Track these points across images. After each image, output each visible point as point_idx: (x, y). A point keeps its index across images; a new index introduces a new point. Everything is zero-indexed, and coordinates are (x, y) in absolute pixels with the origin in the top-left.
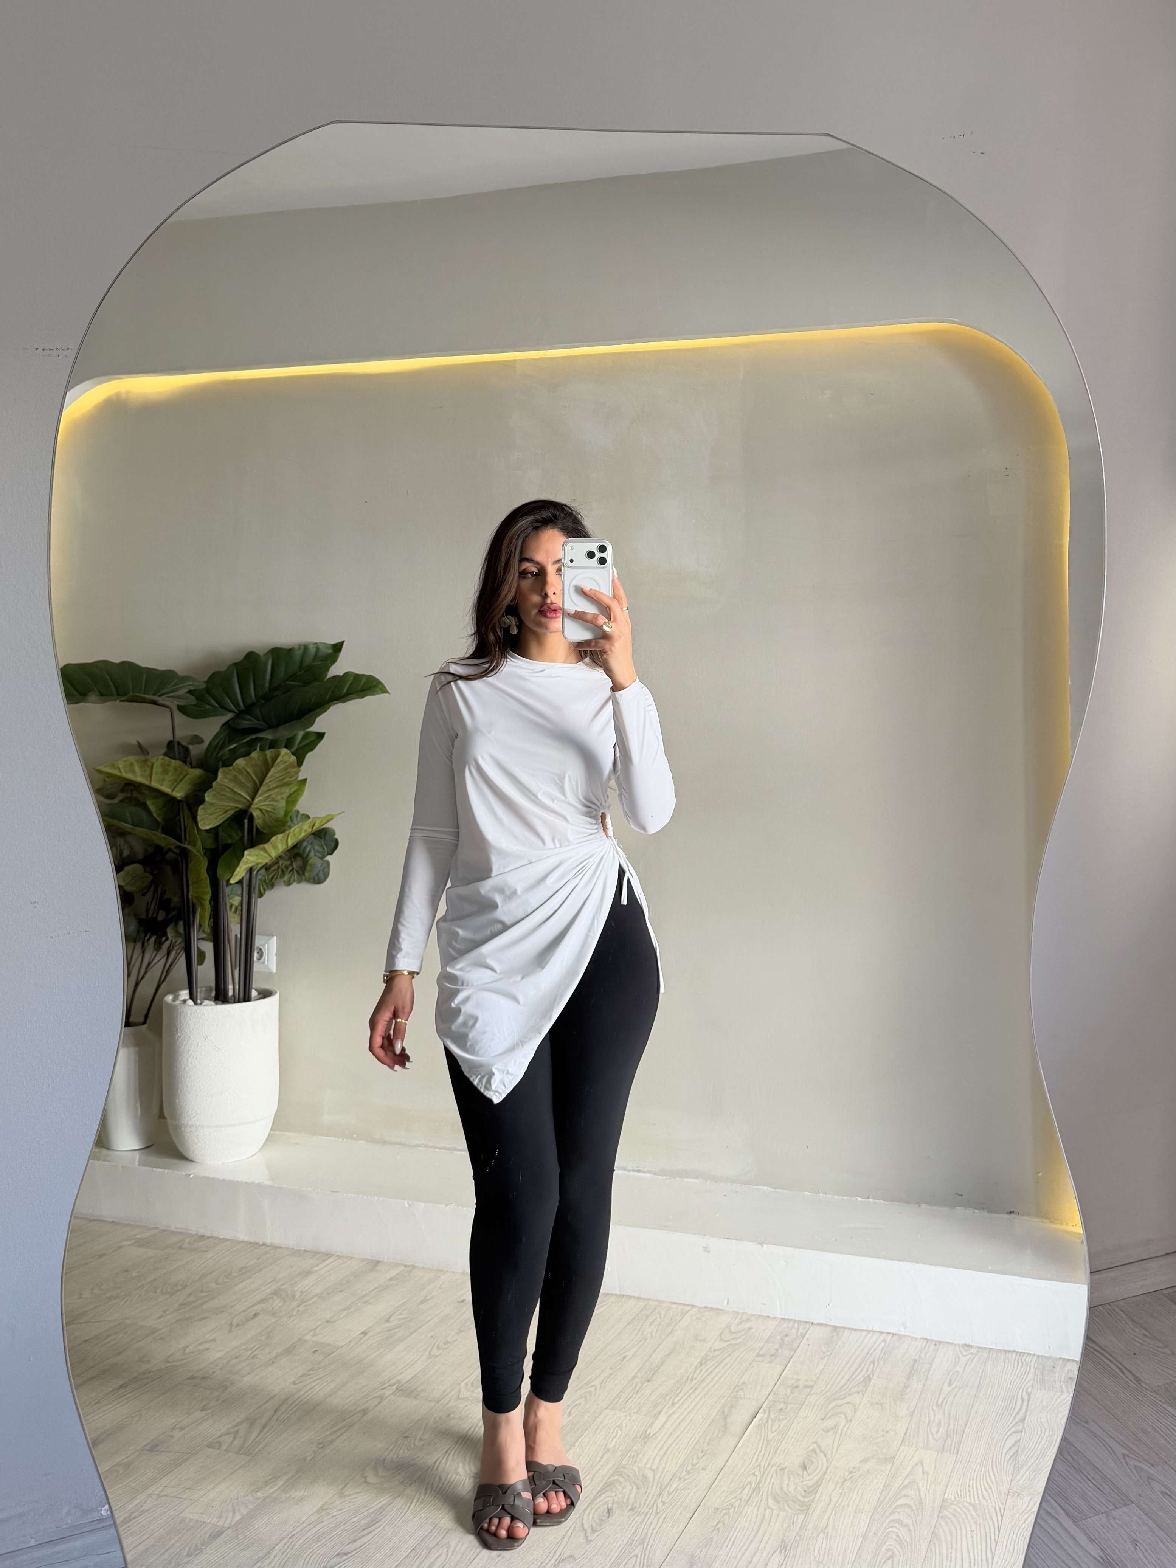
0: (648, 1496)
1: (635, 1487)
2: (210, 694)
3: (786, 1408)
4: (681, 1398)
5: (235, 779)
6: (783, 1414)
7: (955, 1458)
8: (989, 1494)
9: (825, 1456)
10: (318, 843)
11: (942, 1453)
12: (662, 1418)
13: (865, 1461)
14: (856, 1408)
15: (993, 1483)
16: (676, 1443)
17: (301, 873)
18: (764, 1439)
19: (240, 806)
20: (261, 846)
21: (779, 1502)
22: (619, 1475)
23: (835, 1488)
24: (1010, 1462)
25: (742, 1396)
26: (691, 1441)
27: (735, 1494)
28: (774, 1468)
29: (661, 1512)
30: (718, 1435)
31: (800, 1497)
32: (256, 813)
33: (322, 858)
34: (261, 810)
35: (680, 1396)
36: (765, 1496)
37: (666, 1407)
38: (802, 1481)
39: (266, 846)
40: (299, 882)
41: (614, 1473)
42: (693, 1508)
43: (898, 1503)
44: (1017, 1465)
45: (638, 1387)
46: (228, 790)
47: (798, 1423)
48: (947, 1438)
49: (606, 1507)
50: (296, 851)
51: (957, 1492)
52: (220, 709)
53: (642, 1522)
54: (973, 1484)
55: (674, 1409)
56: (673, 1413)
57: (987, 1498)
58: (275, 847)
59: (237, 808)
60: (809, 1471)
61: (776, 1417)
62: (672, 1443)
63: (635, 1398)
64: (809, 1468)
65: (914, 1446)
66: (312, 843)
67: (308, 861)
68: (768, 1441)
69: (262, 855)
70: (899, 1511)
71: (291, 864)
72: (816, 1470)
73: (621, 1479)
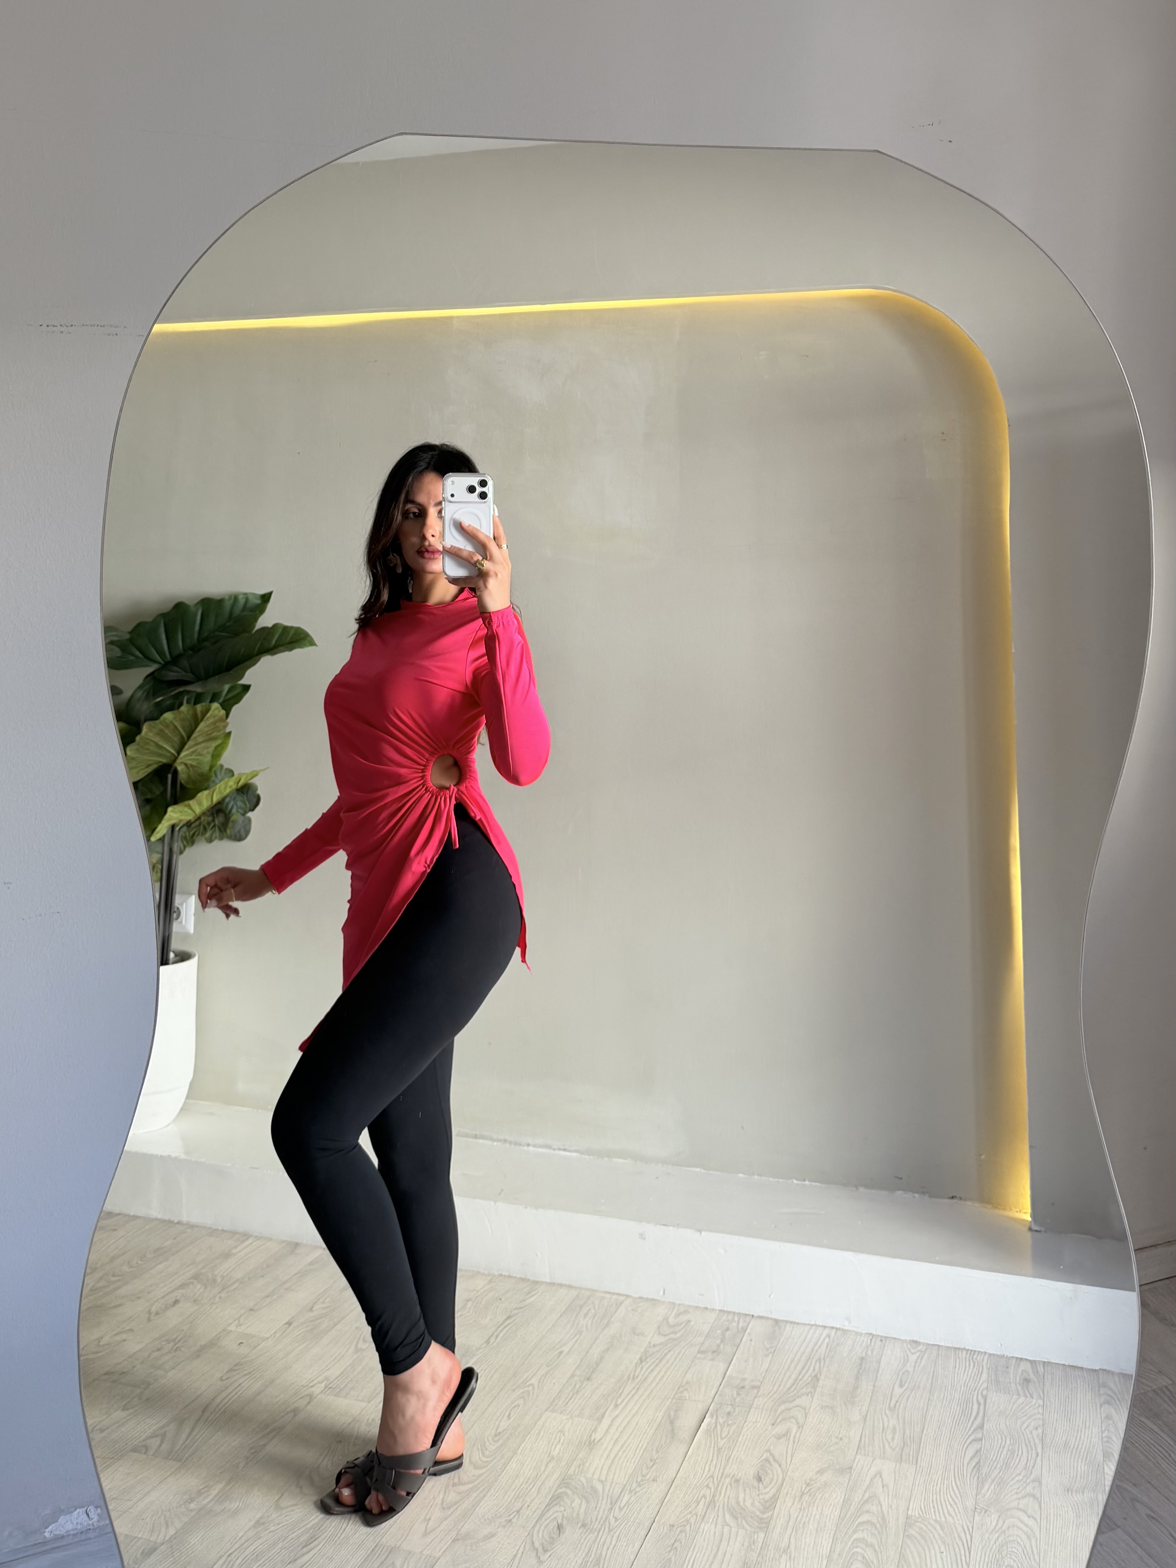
0: (598, 1511)
1: (584, 1502)
2: (134, 645)
3: (734, 1411)
4: (624, 1400)
5: (161, 733)
6: (731, 1418)
7: (914, 1469)
8: (954, 1509)
9: (780, 1466)
10: (242, 799)
11: (900, 1465)
12: (606, 1422)
13: (821, 1472)
14: (807, 1411)
15: (957, 1497)
16: (622, 1450)
17: (222, 829)
18: (714, 1447)
19: (164, 761)
20: (187, 803)
21: (737, 1519)
22: (566, 1487)
23: (794, 1502)
24: (973, 1475)
25: (687, 1398)
26: (639, 1448)
27: (690, 1509)
28: (728, 1480)
29: (614, 1529)
30: (666, 1442)
31: (758, 1513)
32: (180, 768)
33: (244, 814)
34: (186, 765)
35: (623, 1396)
36: (721, 1514)
37: (610, 1409)
38: (759, 1495)
39: (192, 802)
40: (221, 839)
41: (560, 1485)
42: (647, 1524)
43: (860, 1520)
44: (980, 1478)
45: (577, 1387)
46: (153, 744)
47: (748, 1429)
48: (904, 1447)
49: (555, 1523)
50: (217, 808)
51: (921, 1508)
52: (145, 660)
53: (595, 1541)
54: (936, 1498)
55: (617, 1412)
56: (617, 1416)
57: (953, 1514)
58: (200, 804)
59: (161, 762)
60: (764, 1483)
61: (724, 1422)
62: (619, 1451)
63: (575, 1398)
64: (764, 1480)
65: (870, 1454)
66: (235, 798)
67: (230, 818)
68: (719, 1450)
69: (186, 811)
70: (862, 1528)
71: (213, 820)
72: (771, 1483)
73: (569, 1492)
